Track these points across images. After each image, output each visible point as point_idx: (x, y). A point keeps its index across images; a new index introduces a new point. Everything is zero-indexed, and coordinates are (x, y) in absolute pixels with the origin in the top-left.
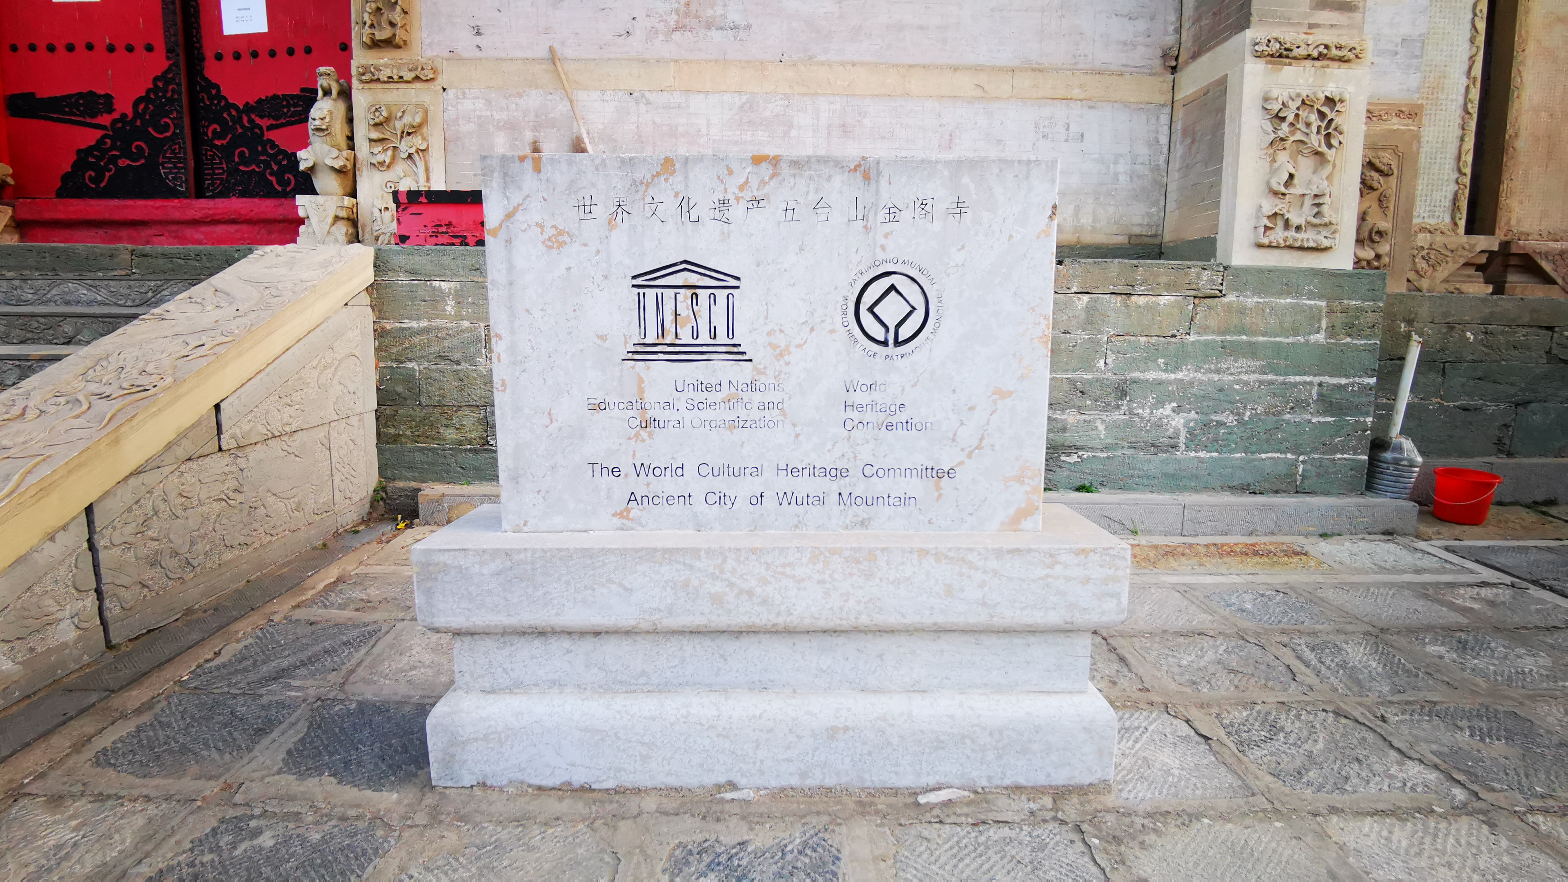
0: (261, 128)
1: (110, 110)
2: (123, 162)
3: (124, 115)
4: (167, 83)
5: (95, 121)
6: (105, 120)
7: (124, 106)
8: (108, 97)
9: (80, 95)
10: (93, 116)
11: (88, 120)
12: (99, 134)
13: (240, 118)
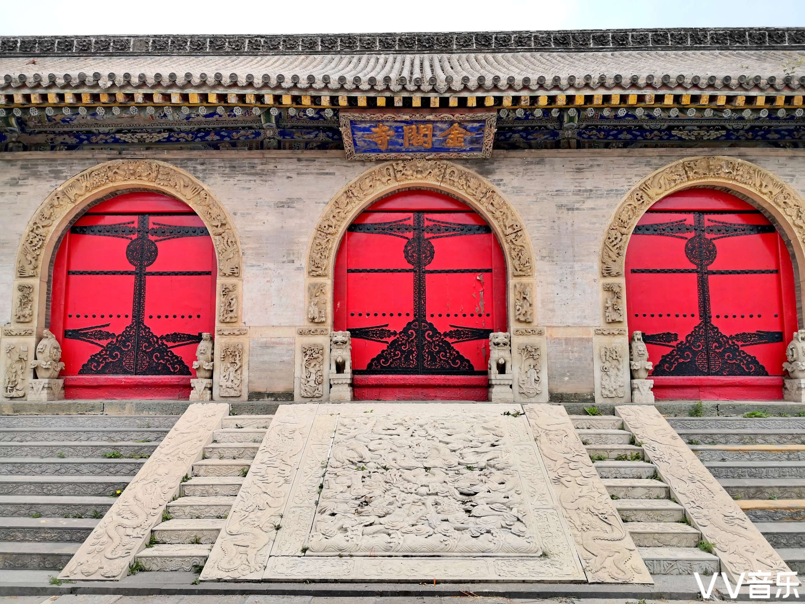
0: (738, 346)
1: (676, 339)
2: (681, 360)
3: (682, 342)
4: (700, 329)
5: (670, 344)
6: (674, 343)
7: (682, 338)
8: (676, 335)
9: (664, 334)
10: (669, 342)
11: (667, 344)
12: (672, 349)
13: (728, 342)
